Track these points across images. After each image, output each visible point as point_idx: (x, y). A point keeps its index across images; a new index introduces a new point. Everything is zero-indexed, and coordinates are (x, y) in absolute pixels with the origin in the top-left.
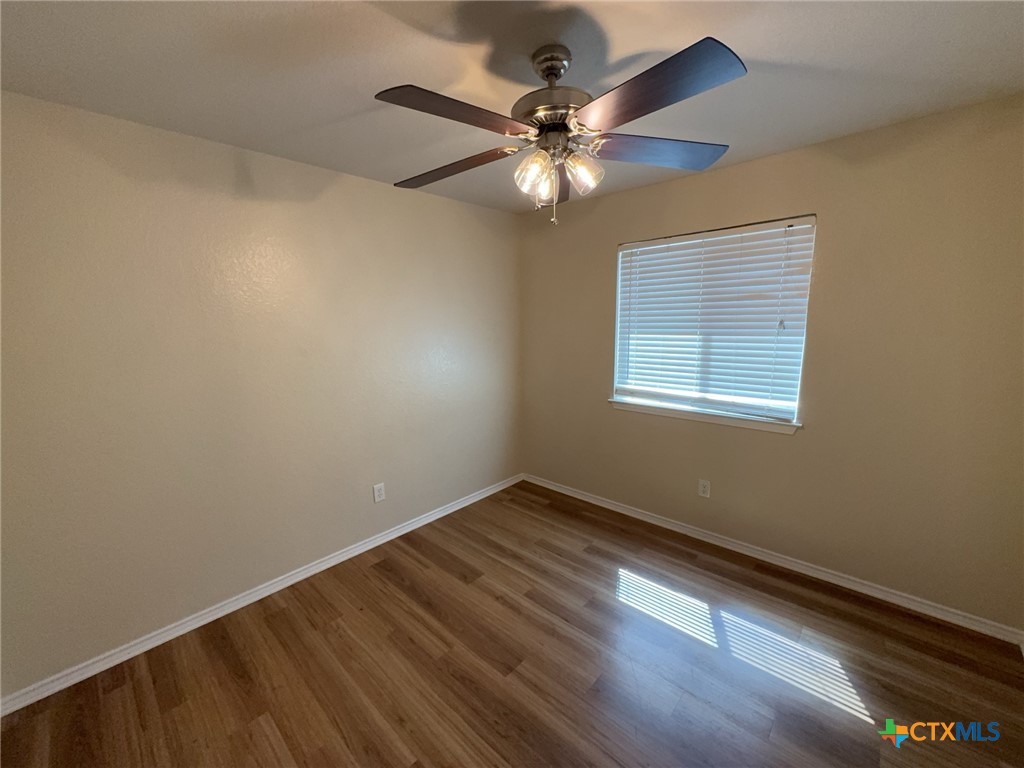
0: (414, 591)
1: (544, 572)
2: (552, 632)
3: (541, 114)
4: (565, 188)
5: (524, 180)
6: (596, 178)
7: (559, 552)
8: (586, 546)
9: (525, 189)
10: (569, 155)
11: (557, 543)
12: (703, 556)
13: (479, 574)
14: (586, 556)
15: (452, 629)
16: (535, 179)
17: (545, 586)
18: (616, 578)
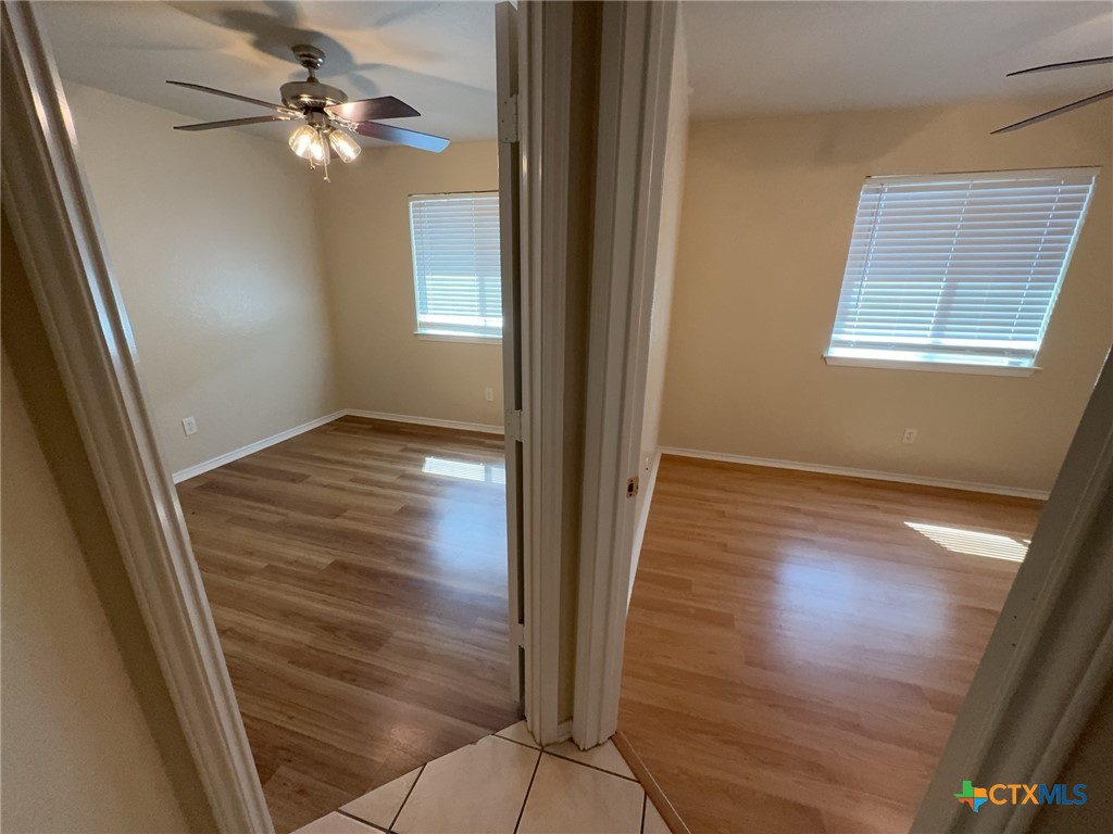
0: (244, 494)
1: (365, 467)
2: (371, 494)
3: (306, 99)
4: (334, 155)
5: (297, 146)
6: (356, 151)
7: (379, 456)
8: (401, 448)
9: (300, 153)
10: (332, 131)
11: (378, 450)
12: (488, 441)
13: (308, 477)
14: (401, 454)
15: (287, 508)
16: (306, 144)
17: (364, 474)
18: (424, 462)
